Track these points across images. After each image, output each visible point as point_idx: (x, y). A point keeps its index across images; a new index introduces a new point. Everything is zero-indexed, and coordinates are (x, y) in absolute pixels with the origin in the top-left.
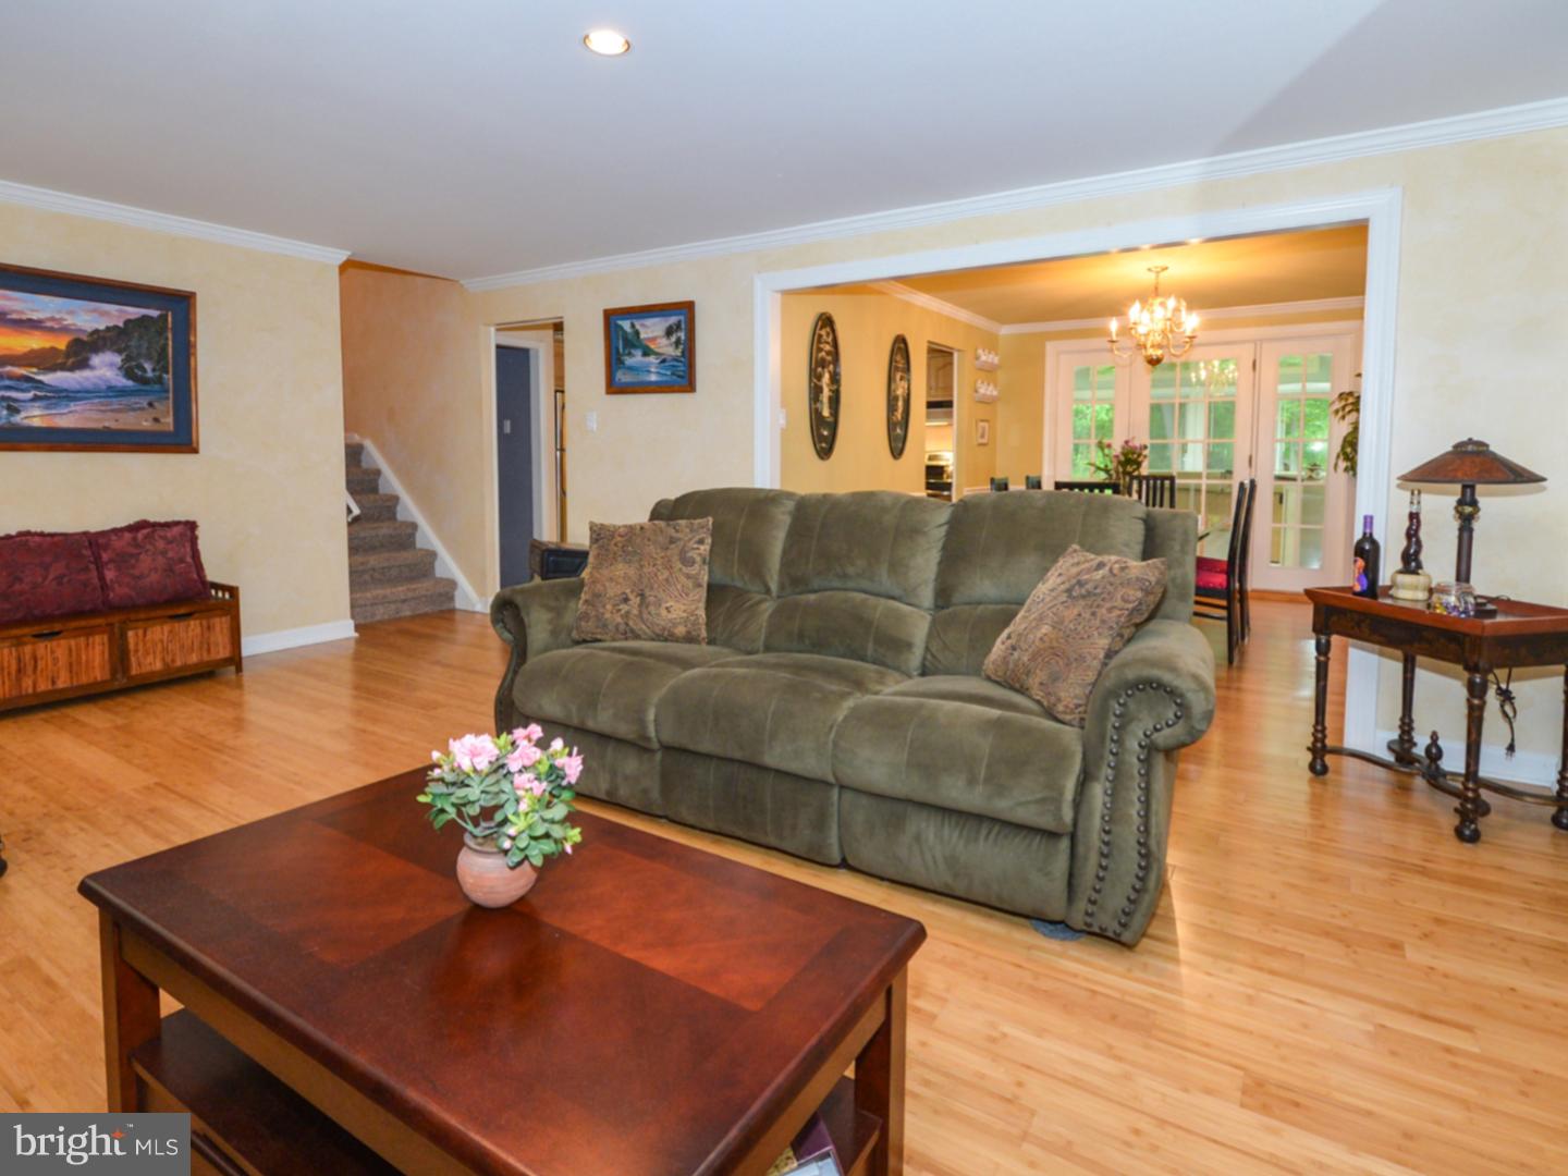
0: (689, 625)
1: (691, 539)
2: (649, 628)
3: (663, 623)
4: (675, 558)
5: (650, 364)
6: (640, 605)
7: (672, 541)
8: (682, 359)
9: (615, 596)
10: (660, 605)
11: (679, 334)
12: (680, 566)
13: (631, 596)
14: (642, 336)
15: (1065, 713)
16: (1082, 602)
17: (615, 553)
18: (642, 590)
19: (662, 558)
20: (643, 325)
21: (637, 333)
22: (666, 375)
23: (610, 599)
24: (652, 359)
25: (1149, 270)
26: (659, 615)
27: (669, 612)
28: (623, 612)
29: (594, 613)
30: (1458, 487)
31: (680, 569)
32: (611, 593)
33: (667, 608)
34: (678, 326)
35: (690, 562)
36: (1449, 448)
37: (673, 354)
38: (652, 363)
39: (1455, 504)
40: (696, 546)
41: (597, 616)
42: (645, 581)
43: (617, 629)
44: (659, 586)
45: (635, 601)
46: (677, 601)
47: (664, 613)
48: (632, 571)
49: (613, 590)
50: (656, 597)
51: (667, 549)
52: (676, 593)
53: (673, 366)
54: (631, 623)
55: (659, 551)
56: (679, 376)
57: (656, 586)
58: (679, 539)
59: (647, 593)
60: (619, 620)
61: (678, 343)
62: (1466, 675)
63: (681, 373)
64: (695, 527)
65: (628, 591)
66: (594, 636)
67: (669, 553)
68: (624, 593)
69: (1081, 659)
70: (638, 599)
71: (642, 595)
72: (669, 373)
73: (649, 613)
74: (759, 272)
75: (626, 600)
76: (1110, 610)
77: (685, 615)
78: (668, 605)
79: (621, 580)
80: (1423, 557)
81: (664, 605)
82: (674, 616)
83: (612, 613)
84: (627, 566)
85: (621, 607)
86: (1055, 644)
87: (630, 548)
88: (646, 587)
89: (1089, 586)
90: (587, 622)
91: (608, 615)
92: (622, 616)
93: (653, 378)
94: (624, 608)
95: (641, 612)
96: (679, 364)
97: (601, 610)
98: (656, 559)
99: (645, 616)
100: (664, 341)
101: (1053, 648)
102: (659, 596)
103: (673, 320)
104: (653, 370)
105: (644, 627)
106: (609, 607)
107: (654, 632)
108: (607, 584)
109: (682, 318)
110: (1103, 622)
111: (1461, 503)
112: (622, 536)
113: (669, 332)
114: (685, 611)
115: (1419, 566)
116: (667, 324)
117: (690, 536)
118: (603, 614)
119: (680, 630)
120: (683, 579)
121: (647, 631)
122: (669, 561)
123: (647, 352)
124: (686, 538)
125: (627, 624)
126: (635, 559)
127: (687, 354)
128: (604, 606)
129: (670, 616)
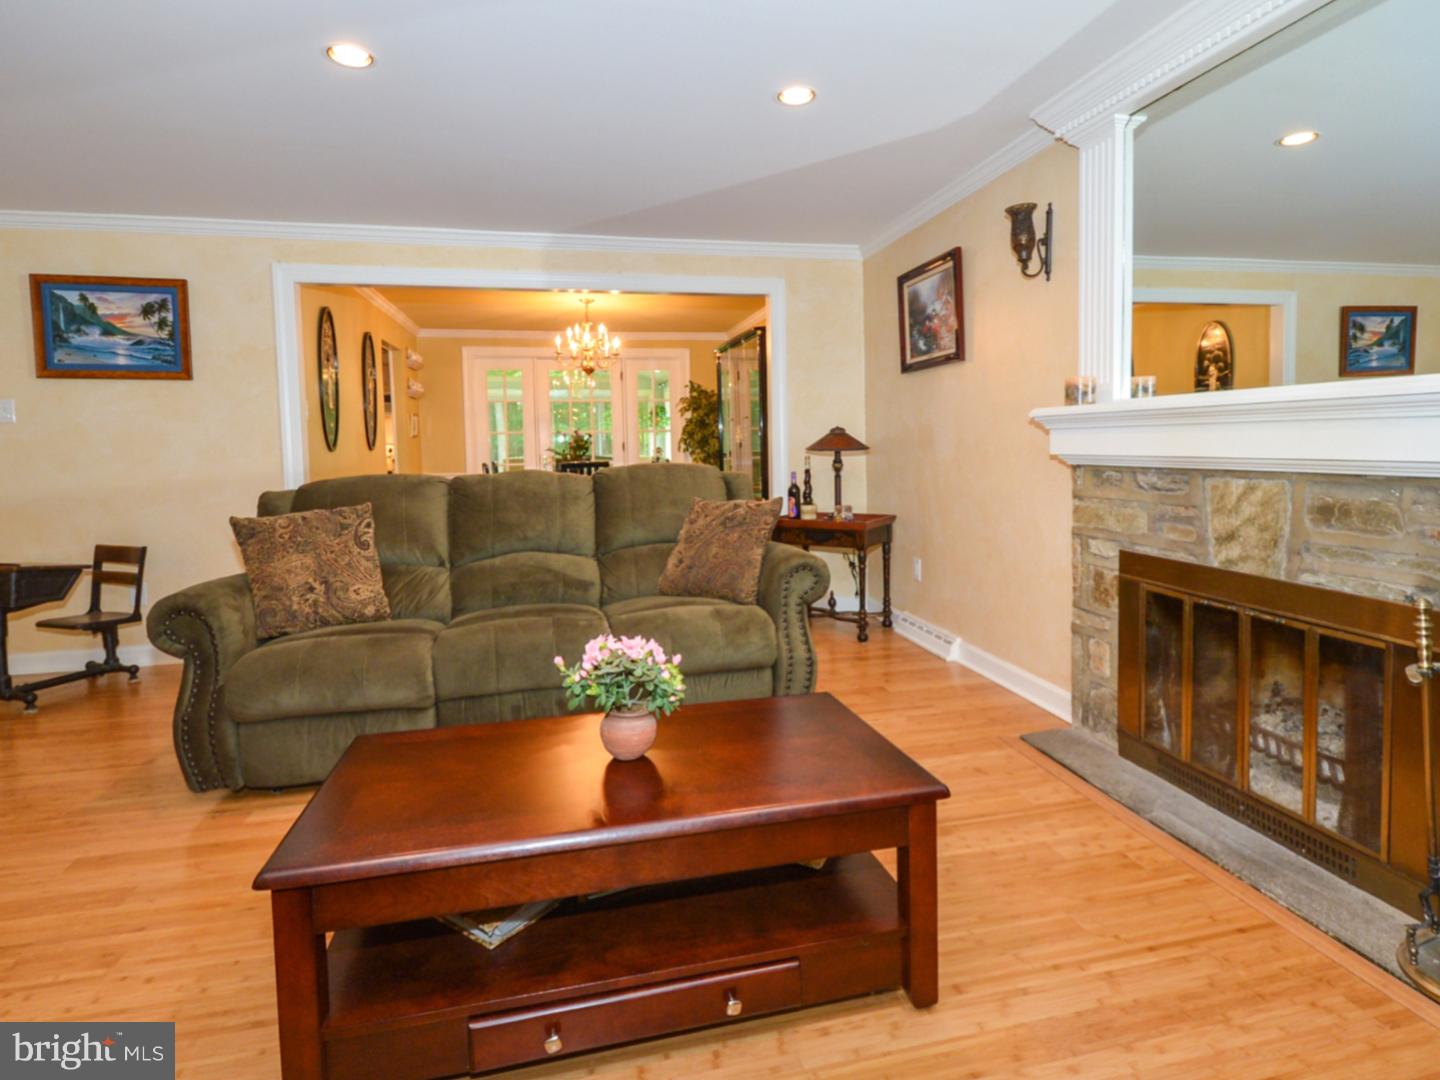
0: (378, 604)
1: (360, 524)
2: (339, 612)
3: (352, 605)
4: (351, 543)
5: (116, 345)
6: (327, 591)
7: (344, 527)
8: (171, 343)
9: (299, 587)
10: (347, 590)
11: (163, 314)
12: (359, 550)
13: (316, 585)
14: (100, 311)
15: (746, 597)
16: (738, 529)
17: (283, 545)
18: (324, 577)
19: (338, 544)
20: (100, 299)
21: (92, 308)
22: (147, 359)
23: (294, 590)
24: (118, 339)
25: (581, 301)
26: (348, 598)
27: (358, 594)
28: (310, 601)
29: (281, 607)
30: (833, 453)
31: (359, 553)
32: (293, 585)
33: (355, 591)
34: (162, 306)
35: (364, 546)
36: (827, 432)
37: (156, 336)
38: (120, 344)
39: (831, 462)
40: (366, 530)
41: (284, 609)
42: (326, 568)
43: (307, 619)
44: (343, 572)
45: (320, 588)
46: (364, 583)
47: (353, 596)
48: (309, 560)
49: (294, 582)
50: (341, 582)
51: (340, 535)
52: (361, 576)
53: (157, 349)
54: (320, 610)
55: (332, 538)
56: (165, 361)
57: (339, 572)
58: (350, 525)
59: (331, 579)
60: (307, 610)
61: (162, 324)
62: (857, 552)
63: (169, 358)
64: (360, 513)
65: (311, 580)
66: (283, 630)
67: (344, 538)
68: (307, 583)
69: (749, 563)
70: (323, 586)
71: (325, 582)
72: (150, 357)
73: (339, 599)
74: (279, 262)
75: (312, 589)
76: (759, 531)
77: (372, 595)
78: (356, 587)
79: (298, 571)
80: (813, 496)
81: (352, 589)
82: (364, 597)
83: (299, 603)
84: (301, 556)
85: (308, 596)
86: (728, 558)
87: (299, 539)
88: (329, 573)
89: (739, 518)
90: (275, 616)
91: (295, 607)
92: (310, 606)
93: (122, 361)
94: (311, 597)
95: (328, 598)
96: (168, 348)
97: (288, 603)
98: (332, 546)
99: (335, 601)
100: (140, 320)
101: (727, 560)
102: (344, 580)
103: (153, 298)
104: (120, 352)
105: (334, 612)
106: (295, 599)
107: (344, 616)
108: (287, 576)
109: (169, 297)
110: (757, 538)
111: (835, 462)
112: (284, 528)
113: (147, 311)
114: (372, 591)
115: (811, 500)
116: (144, 302)
117: (358, 521)
118: (291, 606)
119: (370, 611)
120: (364, 562)
121: (336, 614)
122: (346, 546)
123: (108, 330)
124: (356, 524)
125: (316, 613)
126: (308, 548)
127: (179, 337)
128: (290, 599)
129: (358, 598)
